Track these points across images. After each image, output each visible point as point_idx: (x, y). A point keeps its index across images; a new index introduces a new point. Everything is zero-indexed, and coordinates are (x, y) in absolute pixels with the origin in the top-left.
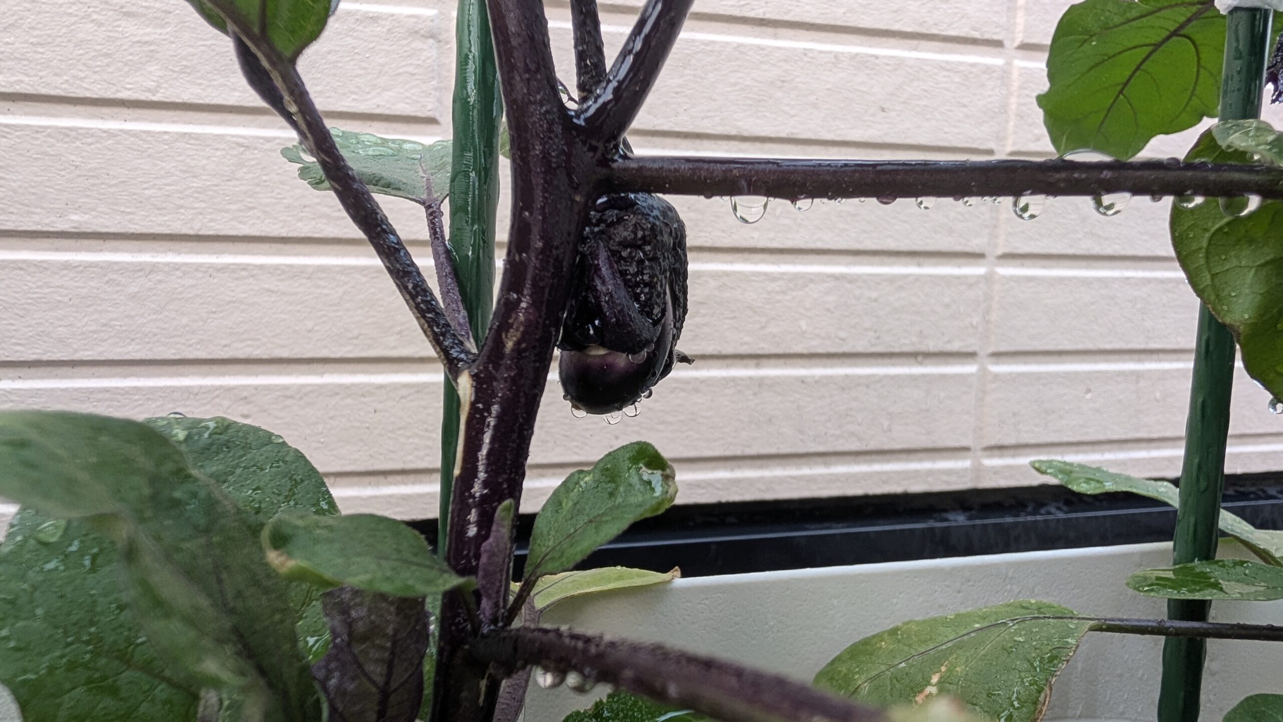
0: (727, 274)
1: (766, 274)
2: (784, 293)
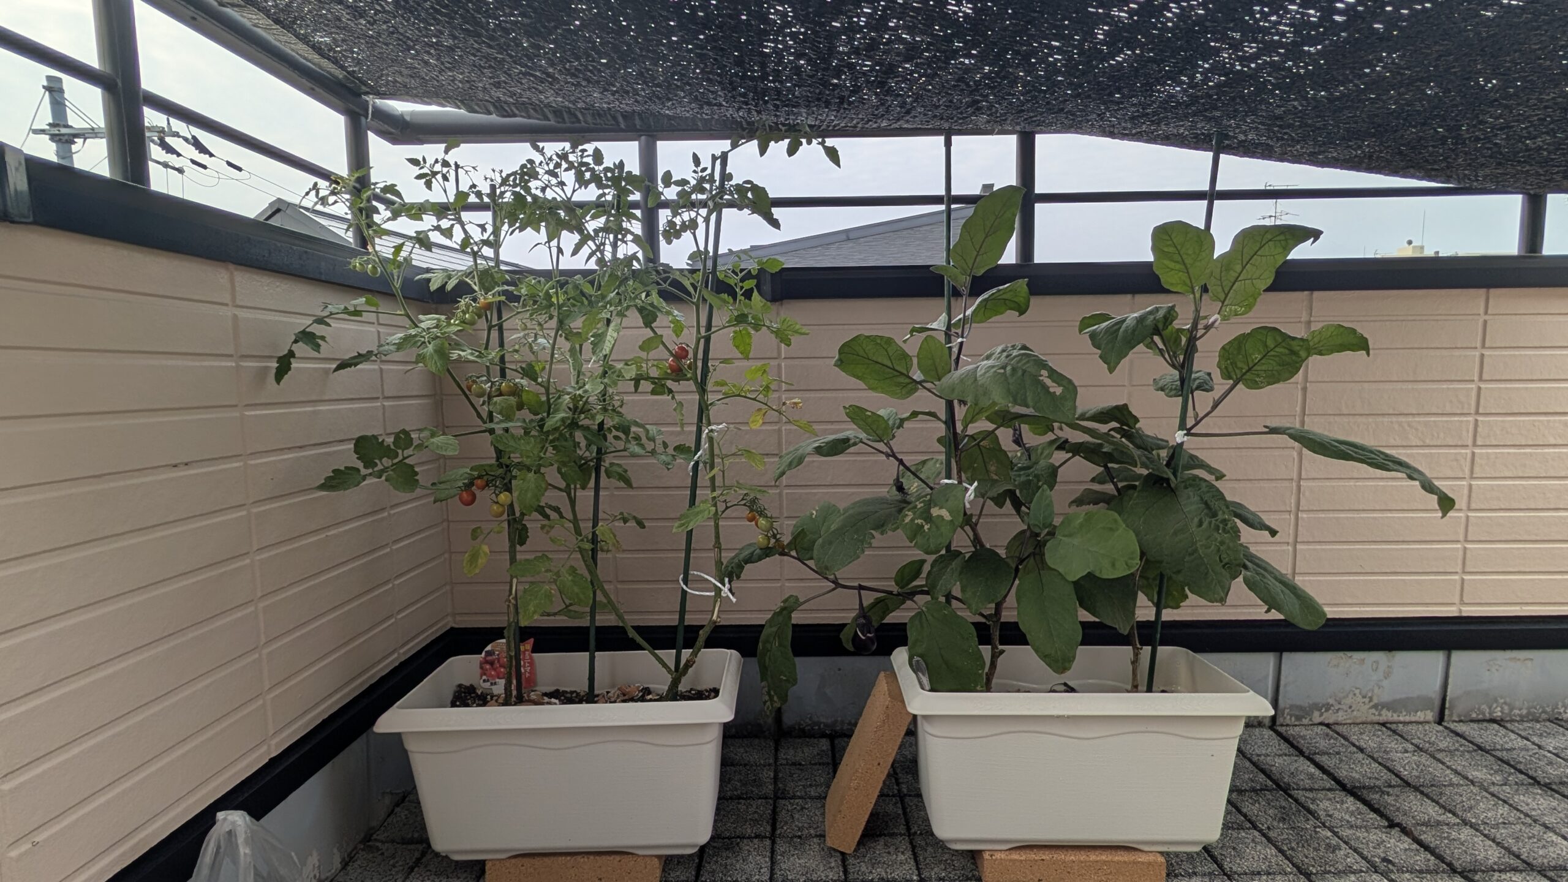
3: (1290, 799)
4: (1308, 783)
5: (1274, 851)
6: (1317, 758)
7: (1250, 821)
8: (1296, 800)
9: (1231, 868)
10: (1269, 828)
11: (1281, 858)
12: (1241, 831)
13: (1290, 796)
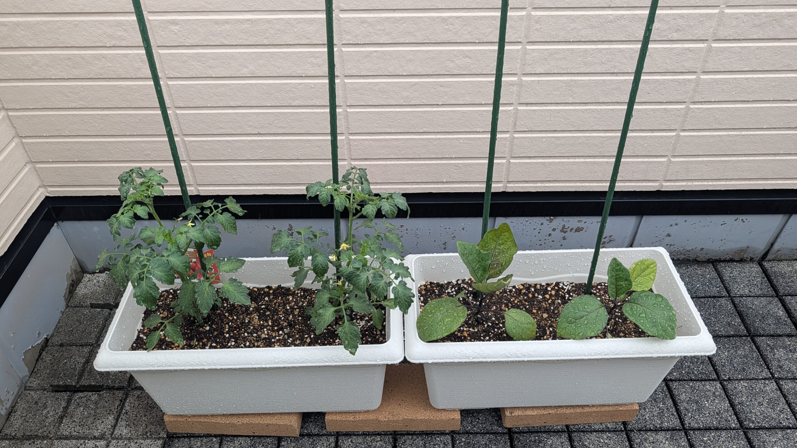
0: (589, 137)
1: (601, 136)
2: (606, 141)
3: (754, 347)
4: (771, 329)
5: (727, 404)
6: (788, 299)
7: (716, 370)
8: (758, 348)
9: (690, 424)
10: (729, 379)
11: (731, 412)
12: (707, 383)
13: (755, 343)
